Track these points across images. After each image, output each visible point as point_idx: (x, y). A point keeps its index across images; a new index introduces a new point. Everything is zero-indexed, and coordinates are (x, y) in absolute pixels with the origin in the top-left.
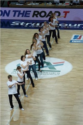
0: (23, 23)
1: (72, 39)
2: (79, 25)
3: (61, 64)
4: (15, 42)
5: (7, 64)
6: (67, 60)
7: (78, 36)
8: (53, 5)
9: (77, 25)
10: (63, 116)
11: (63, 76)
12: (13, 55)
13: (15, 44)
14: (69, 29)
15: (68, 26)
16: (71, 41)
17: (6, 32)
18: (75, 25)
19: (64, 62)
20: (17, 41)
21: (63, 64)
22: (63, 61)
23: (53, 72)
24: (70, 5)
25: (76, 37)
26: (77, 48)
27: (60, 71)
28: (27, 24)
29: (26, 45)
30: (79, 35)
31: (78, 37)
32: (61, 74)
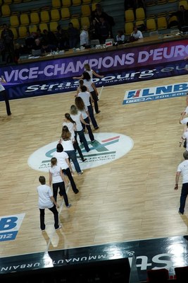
0: (44, 86)
1: (126, 98)
2: (133, 75)
3: (115, 140)
4: (37, 117)
5: (30, 154)
6: (124, 133)
7: (134, 92)
8: (87, 50)
9: (130, 75)
10: (131, 221)
11: (121, 158)
12: (37, 139)
13: (37, 122)
14: (119, 83)
15: (116, 79)
16: (124, 102)
17: (21, 104)
18: (127, 75)
19: (119, 137)
20: (39, 116)
21: (117, 141)
22: (117, 135)
23: (104, 156)
24: (114, 45)
25: (131, 94)
26: (136, 112)
27: (115, 152)
28: (51, 86)
29: (54, 120)
30: (136, 91)
31: (135, 94)
32: (118, 156)
